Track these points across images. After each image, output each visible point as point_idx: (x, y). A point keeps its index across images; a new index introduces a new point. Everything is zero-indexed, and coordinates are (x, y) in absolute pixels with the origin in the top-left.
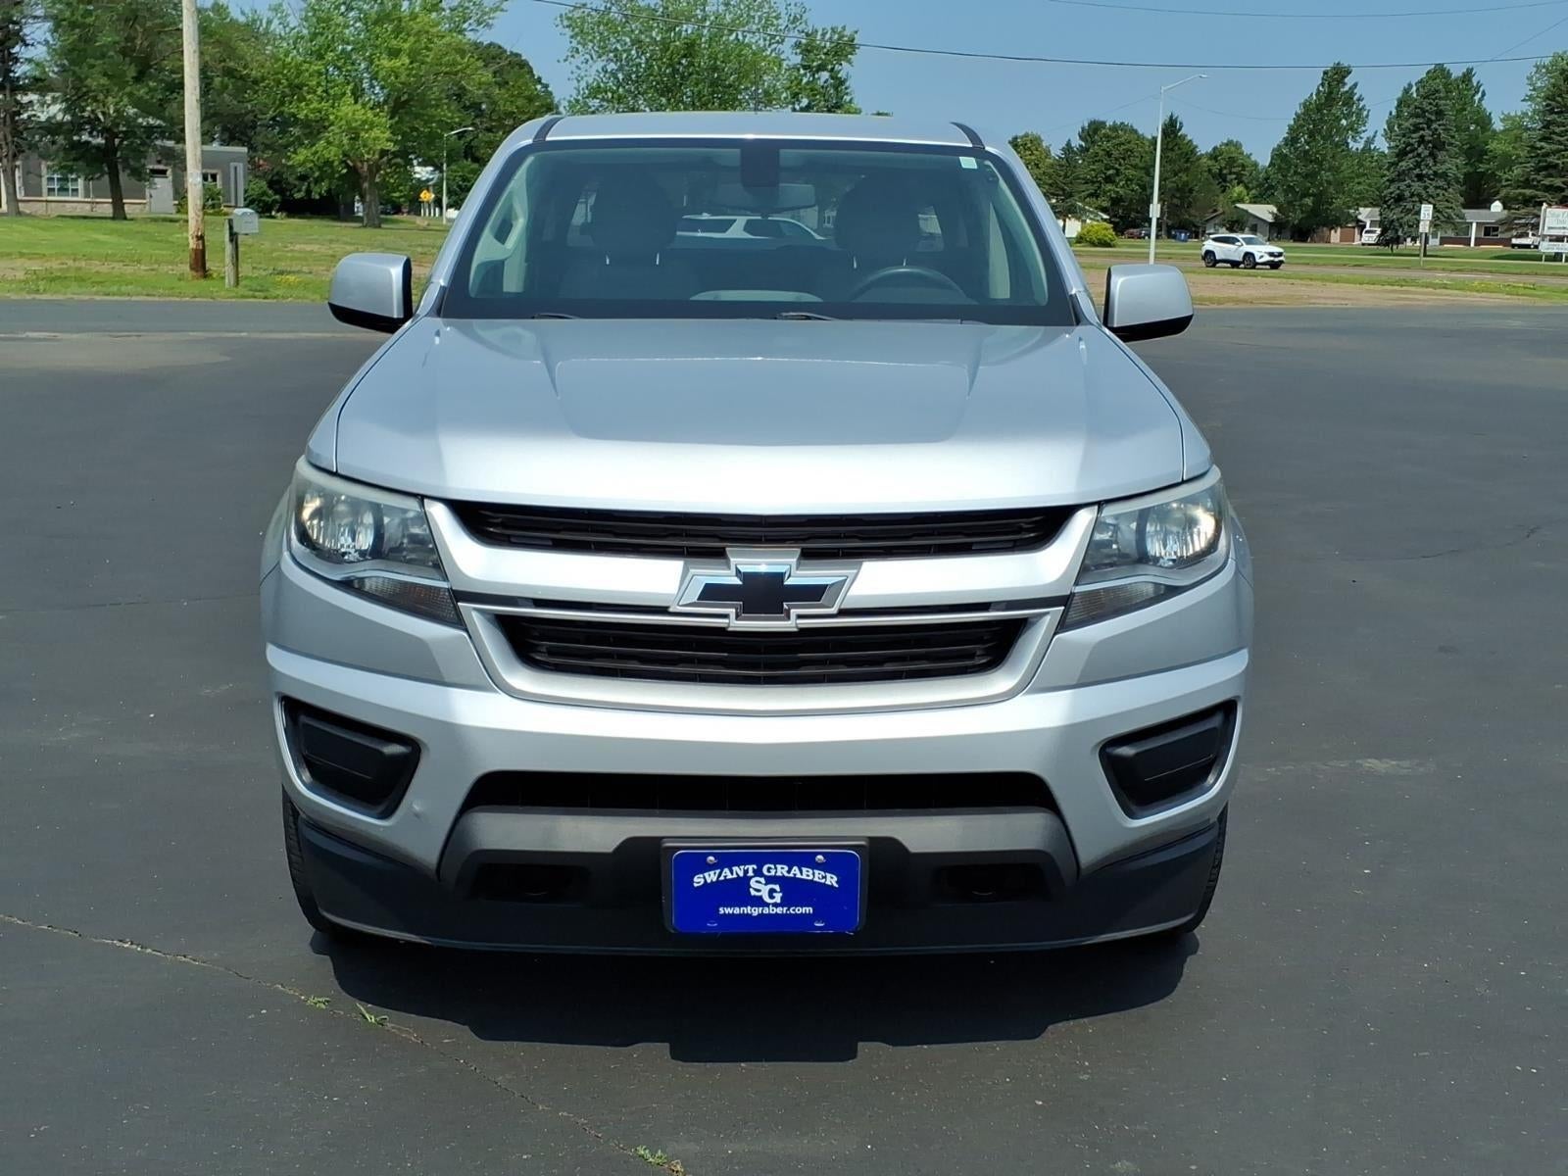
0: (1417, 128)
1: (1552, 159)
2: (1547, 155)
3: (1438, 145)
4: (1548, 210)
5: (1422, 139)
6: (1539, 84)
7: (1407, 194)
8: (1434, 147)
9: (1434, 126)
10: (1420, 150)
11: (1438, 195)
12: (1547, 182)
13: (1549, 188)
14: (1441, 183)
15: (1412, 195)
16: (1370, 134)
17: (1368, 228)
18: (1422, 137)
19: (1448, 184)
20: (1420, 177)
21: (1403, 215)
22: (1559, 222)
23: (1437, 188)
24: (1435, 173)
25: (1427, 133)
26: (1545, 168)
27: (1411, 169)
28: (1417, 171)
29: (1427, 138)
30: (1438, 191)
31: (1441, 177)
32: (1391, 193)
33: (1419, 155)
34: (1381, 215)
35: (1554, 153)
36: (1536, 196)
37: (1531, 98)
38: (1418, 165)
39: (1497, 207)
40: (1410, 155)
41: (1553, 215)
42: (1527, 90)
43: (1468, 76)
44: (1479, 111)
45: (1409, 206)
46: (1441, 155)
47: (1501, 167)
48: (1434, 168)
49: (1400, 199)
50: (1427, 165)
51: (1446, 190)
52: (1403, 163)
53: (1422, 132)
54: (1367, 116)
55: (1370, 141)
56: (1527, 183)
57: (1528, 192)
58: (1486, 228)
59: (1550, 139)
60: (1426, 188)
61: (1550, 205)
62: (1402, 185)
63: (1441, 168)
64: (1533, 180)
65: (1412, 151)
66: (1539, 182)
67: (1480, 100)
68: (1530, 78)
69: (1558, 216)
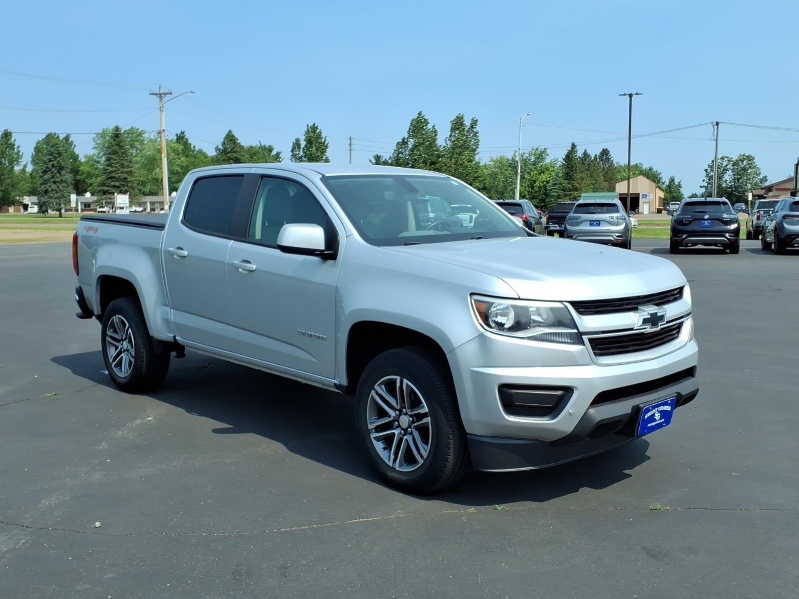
0: (50, 161)
1: (113, 175)
2: (111, 172)
3: (60, 169)
4: (118, 196)
5: (53, 166)
6: (98, 142)
7: (50, 190)
8: (59, 169)
9: (58, 159)
10: (53, 170)
11: (64, 190)
12: (113, 183)
13: (114, 186)
14: (65, 185)
15: (52, 190)
16: (25, 163)
17: (30, 206)
18: (53, 164)
19: (68, 185)
20: (55, 182)
21: (49, 199)
22: (123, 201)
23: (63, 187)
24: (61, 180)
25: (55, 162)
26: (109, 178)
27: (49, 179)
28: (53, 180)
29: (56, 165)
30: (64, 188)
31: (64, 182)
32: (42, 190)
33: (53, 172)
34: (38, 199)
35: (114, 171)
36: (109, 190)
37: (95, 148)
38: (53, 177)
39: (88, 195)
40: (49, 172)
41: (120, 198)
42: (93, 144)
43: (67, 138)
44: (73, 153)
45: (52, 195)
46: (63, 172)
47: (87, 177)
48: (61, 178)
49: (46, 192)
50: (57, 177)
51: (67, 188)
52: (45, 176)
53: (53, 163)
54: (22, 155)
55: (25, 166)
56: (104, 185)
57: (105, 188)
58: (85, 204)
59: (111, 165)
60: (58, 187)
61: (118, 194)
62: (47, 186)
63: (64, 178)
64: (106, 183)
65: (49, 171)
66: (109, 184)
67: (74, 148)
68: (94, 139)
69: (122, 198)
